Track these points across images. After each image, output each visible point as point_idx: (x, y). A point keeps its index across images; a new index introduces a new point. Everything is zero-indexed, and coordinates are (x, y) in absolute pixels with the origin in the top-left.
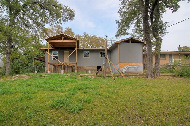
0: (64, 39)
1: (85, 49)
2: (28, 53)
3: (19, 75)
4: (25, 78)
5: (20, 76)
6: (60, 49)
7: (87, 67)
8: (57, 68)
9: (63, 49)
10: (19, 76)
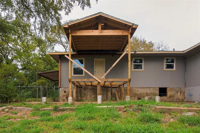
0: (102, 29)
1: (137, 53)
2: (28, 67)
3: (9, 106)
4: (22, 113)
5: (12, 108)
6: (88, 54)
7: (139, 90)
8: (83, 91)
9: (93, 54)
10: (7, 110)
